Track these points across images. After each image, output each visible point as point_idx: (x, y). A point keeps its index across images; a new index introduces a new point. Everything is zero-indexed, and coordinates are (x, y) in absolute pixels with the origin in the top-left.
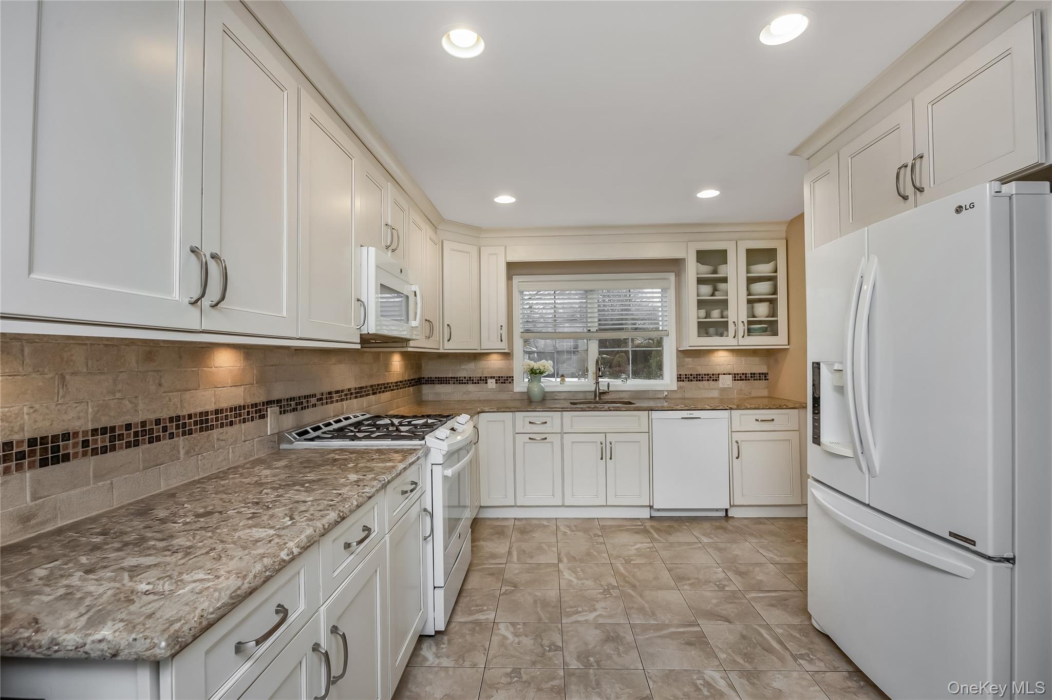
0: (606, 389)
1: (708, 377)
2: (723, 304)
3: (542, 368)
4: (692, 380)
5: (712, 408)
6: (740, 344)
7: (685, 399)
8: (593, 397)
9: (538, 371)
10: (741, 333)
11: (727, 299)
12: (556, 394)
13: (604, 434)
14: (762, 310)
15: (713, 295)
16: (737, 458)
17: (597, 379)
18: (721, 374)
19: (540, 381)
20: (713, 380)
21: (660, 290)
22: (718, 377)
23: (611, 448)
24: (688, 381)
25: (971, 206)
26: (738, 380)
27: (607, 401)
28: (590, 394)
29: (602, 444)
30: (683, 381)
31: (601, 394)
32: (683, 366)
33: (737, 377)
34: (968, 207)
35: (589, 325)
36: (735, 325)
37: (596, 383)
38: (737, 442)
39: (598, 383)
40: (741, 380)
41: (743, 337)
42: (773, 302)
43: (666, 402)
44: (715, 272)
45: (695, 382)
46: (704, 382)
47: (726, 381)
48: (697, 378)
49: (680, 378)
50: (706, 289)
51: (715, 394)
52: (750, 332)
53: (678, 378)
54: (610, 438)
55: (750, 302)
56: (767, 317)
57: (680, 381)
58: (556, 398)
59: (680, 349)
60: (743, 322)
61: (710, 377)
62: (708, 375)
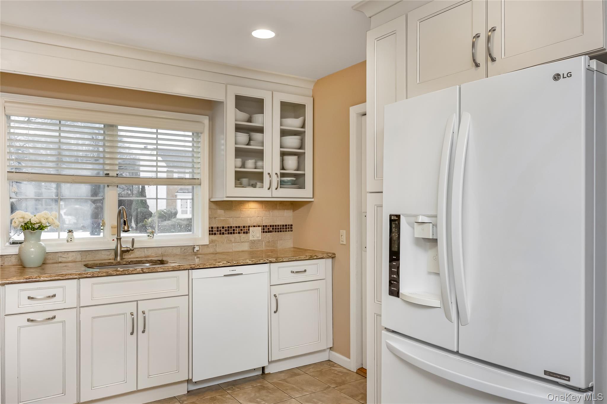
0: (129, 246)
1: (239, 230)
2: (259, 154)
3: (44, 222)
4: (223, 234)
5: (253, 262)
6: (273, 196)
7: (216, 254)
8: (112, 256)
9: (37, 226)
10: (274, 185)
11: (263, 150)
12: (60, 255)
13: (136, 303)
14: (291, 162)
15: (248, 144)
16: (275, 312)
17: (119, 234)
18: (252, 227)
19: (39, 240)
20: (244, 233)
21: (190, 134)
22: (249, 230)
23: (145, 318)
24: (220, 234)
25: (569, 75)
26: (266, 232)
27: (131, 261)
28: (109, 253)
29: (132, 315)
30: (215, 234)
31: (123, 252)
32: (215, 218)
33: (267, 229)
34: (565, 75)
35: (107, 167)
36: (270, 176)
37: (117, 239)
38: (275, 296)
39: (120, 239)
40: (269, 232)
41: (276, 189)
42: (300, 156)
43: (198, 258)
44: (250, 120)
45: (227, 235)
46: (235, 235)
47: (256, 234)
48: (229, 230)
49: (212, 231)
50: (243, 137)
51: (245, 247)
52: (282, 184)
53: (210, 231)
54: (142, 306)
55: (283, 154)
56: (295, 170)
57: (212, 234)
58: (60, 260)
59: (212, 200)
60: (276, 174)
61: (241, 230)
62: (239, 227)
